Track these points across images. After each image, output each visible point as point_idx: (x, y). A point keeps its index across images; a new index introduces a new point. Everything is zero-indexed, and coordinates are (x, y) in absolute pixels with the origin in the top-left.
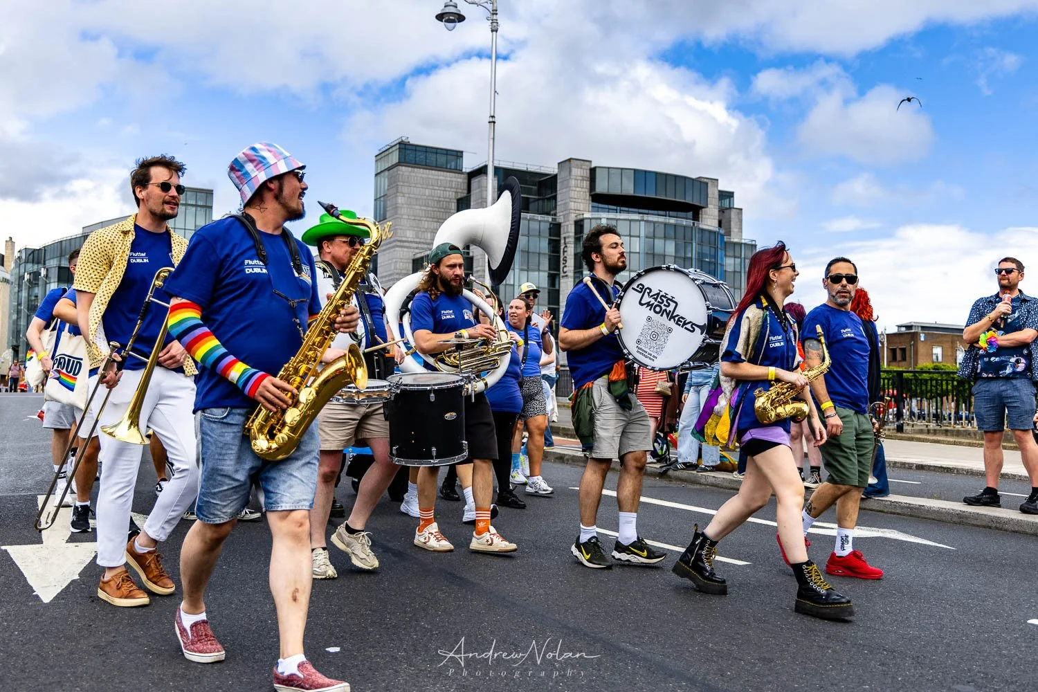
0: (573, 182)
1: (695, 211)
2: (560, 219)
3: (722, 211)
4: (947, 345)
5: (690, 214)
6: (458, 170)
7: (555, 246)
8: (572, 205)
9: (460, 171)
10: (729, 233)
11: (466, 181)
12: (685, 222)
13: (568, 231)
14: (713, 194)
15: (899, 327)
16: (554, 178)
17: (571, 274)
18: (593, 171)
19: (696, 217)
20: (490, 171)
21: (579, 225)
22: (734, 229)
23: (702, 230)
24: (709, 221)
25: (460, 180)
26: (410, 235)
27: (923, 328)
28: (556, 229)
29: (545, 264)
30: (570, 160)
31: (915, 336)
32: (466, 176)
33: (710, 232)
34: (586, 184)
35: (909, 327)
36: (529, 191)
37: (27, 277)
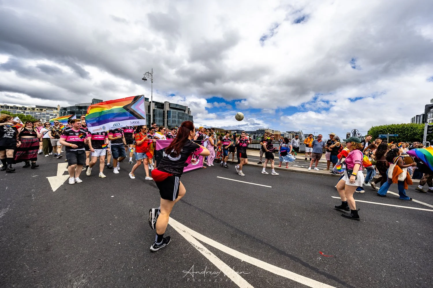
0: (167, 105)
1: (185, 111)
2: (165, 110)
3: (188, 111)
7: (164, 114)
8: (166, 108)
9: (148, 101)
10: (189, 114)
12: (183, 112)
13: (166, 112)
14: (187, 108)
16: (164, 104)
17: (166, 118)
18: (170, 104)
19: (185, 112)
20: (153, 102)
21: (168, 111)
22: (190, 114)
24: (186, 112)
25: (149, 103)
28: (164, 112)
29: (162, 116)
30: (166, 102)
33: (186, 114)
34: (169, 105)
36: (160, 106)
37: (63, 113)
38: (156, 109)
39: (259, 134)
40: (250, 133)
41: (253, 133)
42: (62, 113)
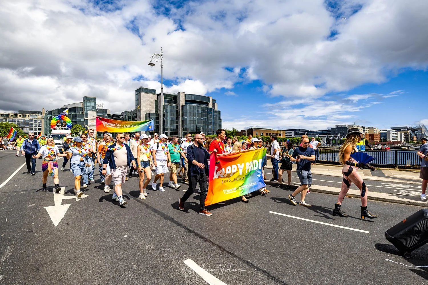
0: (181, 97)
2: (178, 105)
3: (213, 104)
4: (259, 132)
5: (206, 104)
6: (155, 94)
7: (177, 111)
8: (181, 102)
10: (215, 108)
11: (157, 96)
12: (205, 106)
13: (180, 108)
14: (211, 100)
15: (249, 128)
16: (176, 96)
17: (181, 117)
18: (185, 95)
19: (208, 105)
20: (162, 94)
21: (183, 106)
23: (209, 108)
24: (211, 106)
26: (144, 108)
27: (254, 128)
28: (177, 107)
29: (175, 115)
30: (180, 92)
31: (252, 130)
32: (157, 95)
33: (211, 108)
34: (184, 98)
35: (251, 128)
36: (171, 99)
37: (49, 118)
38: (166, 104)
39: (337, 134)
40: (320, 134)
41: (326, 134)
42: (47, 118)
